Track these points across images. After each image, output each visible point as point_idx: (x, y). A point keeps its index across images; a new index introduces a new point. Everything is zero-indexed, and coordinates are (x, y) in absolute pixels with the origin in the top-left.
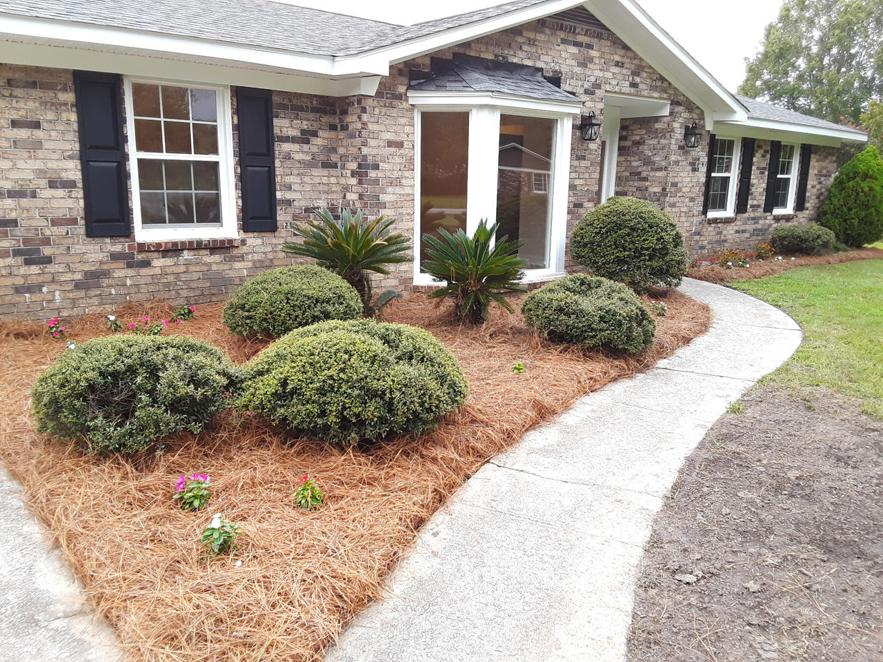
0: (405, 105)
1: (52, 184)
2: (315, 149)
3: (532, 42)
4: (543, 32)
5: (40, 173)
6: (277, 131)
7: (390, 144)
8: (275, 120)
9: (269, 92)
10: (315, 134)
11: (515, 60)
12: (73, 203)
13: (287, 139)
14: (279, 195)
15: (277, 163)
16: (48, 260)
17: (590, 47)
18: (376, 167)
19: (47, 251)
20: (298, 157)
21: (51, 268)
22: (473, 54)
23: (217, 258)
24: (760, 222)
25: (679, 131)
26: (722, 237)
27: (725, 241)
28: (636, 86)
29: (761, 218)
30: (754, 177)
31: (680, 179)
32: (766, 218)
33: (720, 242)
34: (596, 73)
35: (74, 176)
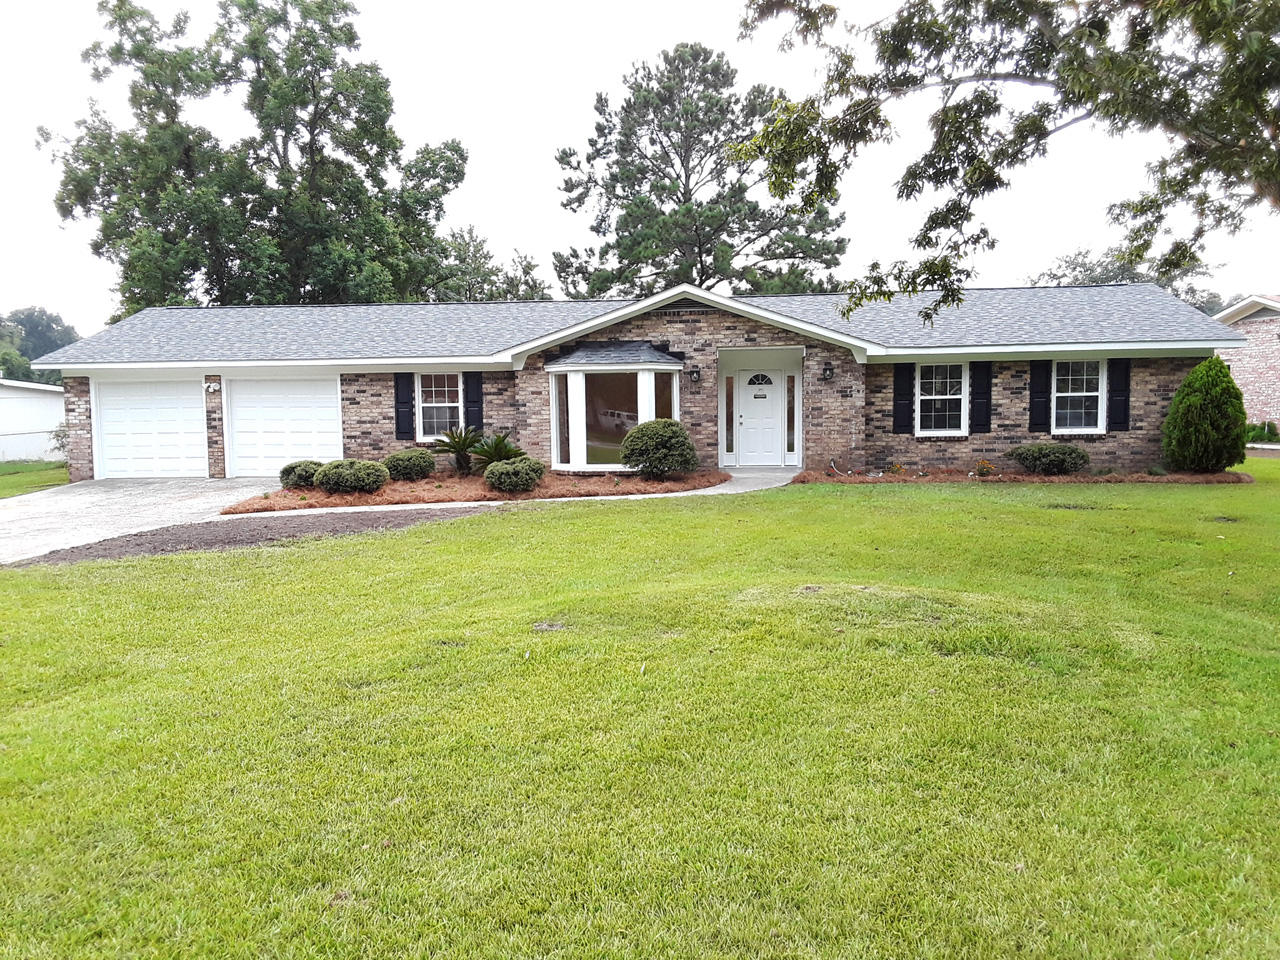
0: (543, 372)
1: (384, 418)
2: (506, 398)
3: (640, 327)
4: (650, 319)
5: (380, 413)
6: (484, 390)
7: (533, 393)
8: (484, 386)
9: (481, 372)
10: (506, 390)
12: (391, 426)
13: (490, 394)
14: (485, 421)
15: (484, 405)
16: (381, 449)
18: (525, 405)
19: (381, 445)
20: (496, 402)
21: (382, 452)
24: (1024, 441)
25: (816, 367)
26: (948, 455)
27: (955, 459)
28: (754, 340)
29: (1025, 438)
30: (997, 396)
31: (824, 404)
32: (1037, 438)
33: (944, 460)
34: (705, 337)
35: (393, 414)
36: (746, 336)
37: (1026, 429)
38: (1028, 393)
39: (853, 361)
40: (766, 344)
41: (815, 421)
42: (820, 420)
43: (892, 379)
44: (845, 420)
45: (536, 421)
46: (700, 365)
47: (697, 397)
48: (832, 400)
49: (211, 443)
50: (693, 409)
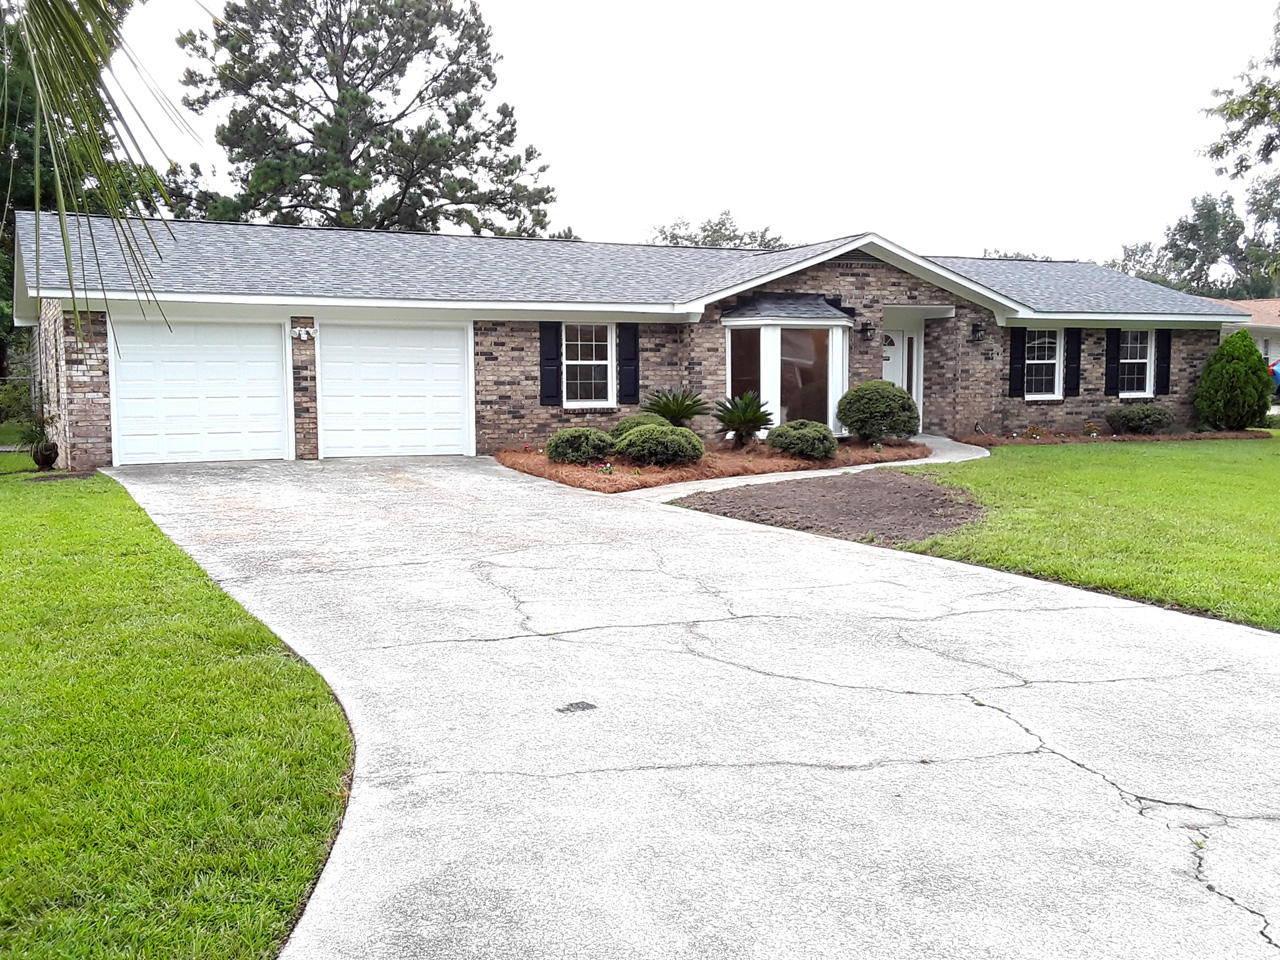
0: (719, 326)
1: (527, 379)
2: (663, 355)
3: (814, 278)
4: (823, 271)
5: (522, 373)
6: (641, 346)
7: (709, 350)
8: (640, 340)
9: (637, 324)
10: (664, 346)
11: (801, 291)
12: (534, 388)
13: (646, 350)
14: (641, 382)
15: (640, 364)
16: (523, 417)
17: (867, 275)
18: (700, 364)
19: (522, 412)
20: (652, 360)
21: (523, 421)
22: (768, 291)
23: (604, 419)
24: (1102, 404)
25: (966, 328)
26: (1049, 418)
27: (1053, 421)
28: (915, 298)
29: (1102, 401)
30: (1085, 362)
31: (971, 367)
32: (1110, 401)
33: (1045, 423)
34: (874, 293)
35: (537, 374)
36: (909, 294)
37: (1103, 393)
38: (1104, 358)
39: (995, 323)
40: (925, 302)
41: (964, 384)
42: (969, 383)
43: (1009, 342)
44: (987, 383)
45: (712, 382)
46: (869, 323)
47: (866, 357)
48: (978, 363)
49: (300, 411)
50: (861, 370)
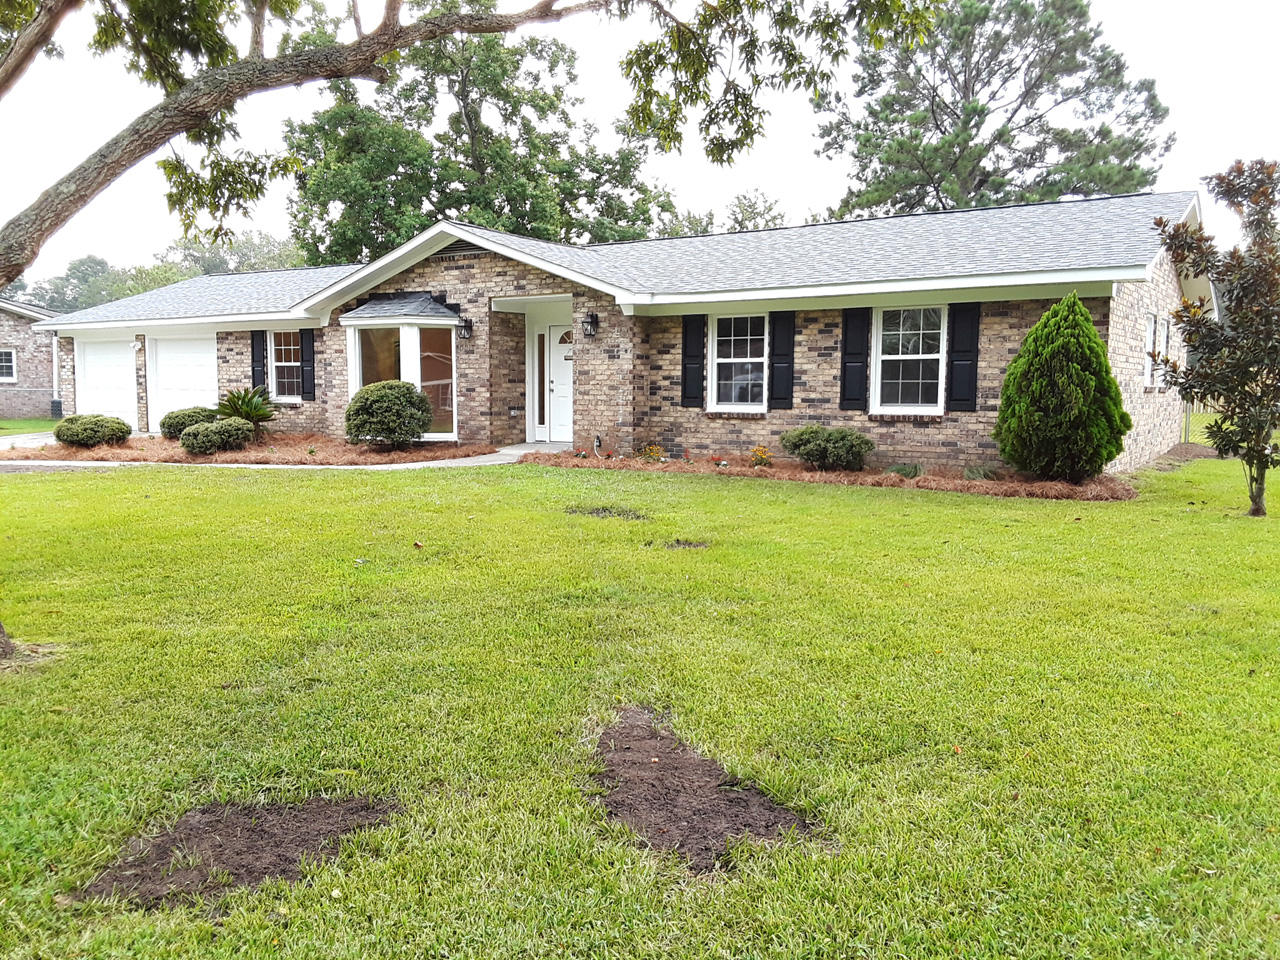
0: (343, 328)
1: (245, 377)
3: (421, 275)
5: (242, 372)
6: (315, 349)
7: (337, 351)
8: (315, 344)
9: (313, 330)
11: (410, 290)
14: (316, 381)
15: (316, 364)
17: (471, 267)
18: (331, 364)
22: (381, 292)
23: (292, 412)
24: (834, 423)
25: (583, 320)
26: (743, 438)
27: (750, 443)
28: (522, 288)
29: (835, 418)
30: (802, 359)
31: (591, 367)
32: (851, 419)
33: (737, 443)
34: (478, 285)
35: (250, 373)
36: (515, 283)
37: (837, 406)
38: (838, 354)
39: (620, 312)
40: (535, 292)
41: (583, 389)
42: (587, 387)
43: (680, 336)
44: (612, 388)
45: (338, 382)
46: (474, 320)
47: (472, 357)
48: (599, 362)
49: (140, 398)
50: (467, 371)
